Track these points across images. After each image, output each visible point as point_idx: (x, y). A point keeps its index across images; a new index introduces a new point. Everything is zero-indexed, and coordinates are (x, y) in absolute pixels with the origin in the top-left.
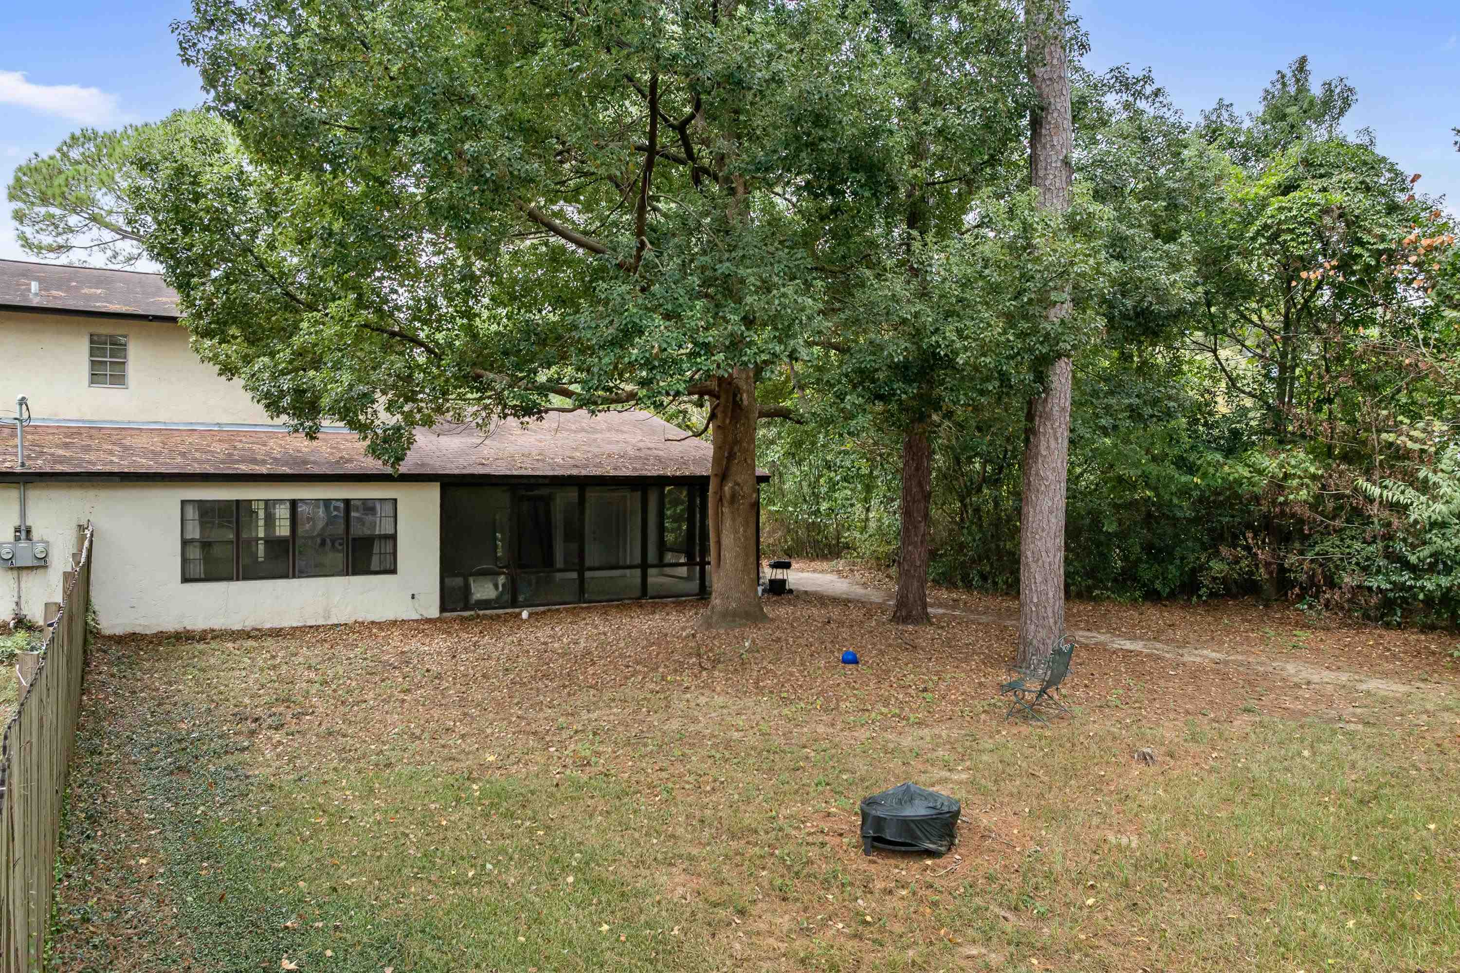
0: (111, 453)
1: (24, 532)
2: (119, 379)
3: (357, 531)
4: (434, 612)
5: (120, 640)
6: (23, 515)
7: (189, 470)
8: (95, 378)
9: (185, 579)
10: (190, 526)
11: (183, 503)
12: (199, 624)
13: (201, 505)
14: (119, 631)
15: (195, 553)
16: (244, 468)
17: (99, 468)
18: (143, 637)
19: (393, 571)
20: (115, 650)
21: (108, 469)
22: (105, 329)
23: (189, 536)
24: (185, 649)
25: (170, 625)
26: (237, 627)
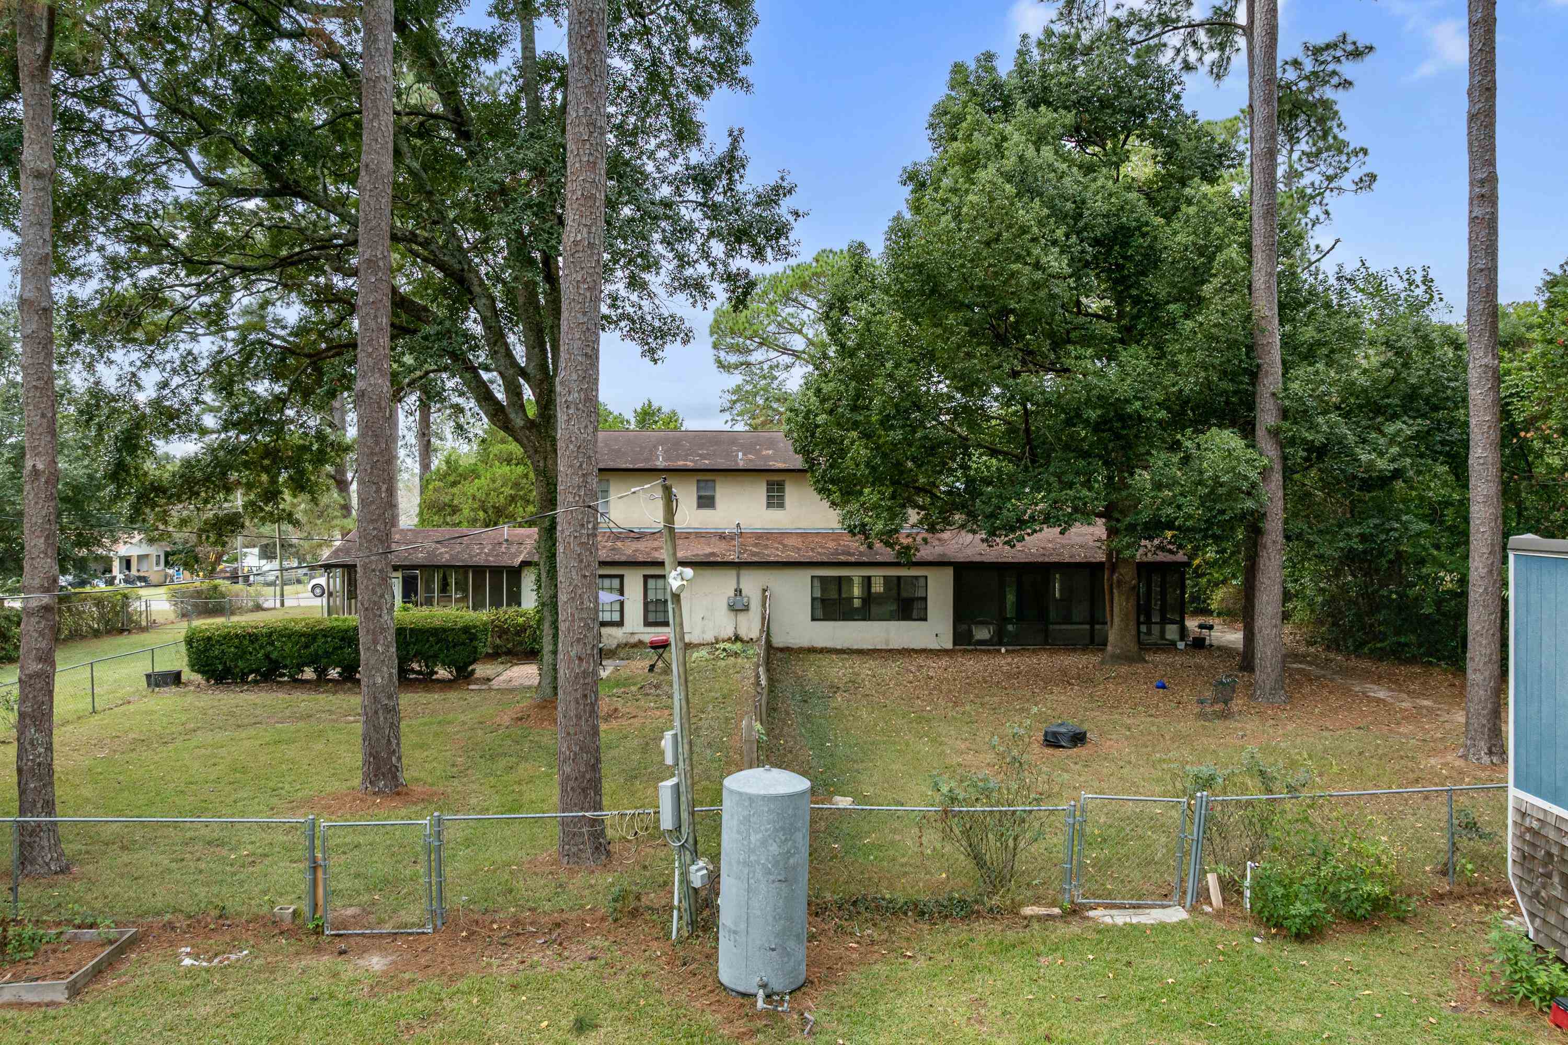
0: (777, 549)
1: (738, 592)
2: (781, 505)
3: (904, 594)
4: (949, 646)
5: (782, 650)
6: (738, 583)
7: (815, 560)
8: (769, 505)
9: (813, 619)
10: (815, 590)
11: (813, 577)
12: (820, 644)
13: (822, 579)
14: (781, 645)
15: (818, 605)
16: (843, 558)
17: (772, 559)
18: (792, 649)
19: (925, 619)
20: (779, 655)
21: (776, 559)
22: (776, 478)
23: (815, 596)
24: (812, 657)
25: (805, 643)
26: (839, 647)
